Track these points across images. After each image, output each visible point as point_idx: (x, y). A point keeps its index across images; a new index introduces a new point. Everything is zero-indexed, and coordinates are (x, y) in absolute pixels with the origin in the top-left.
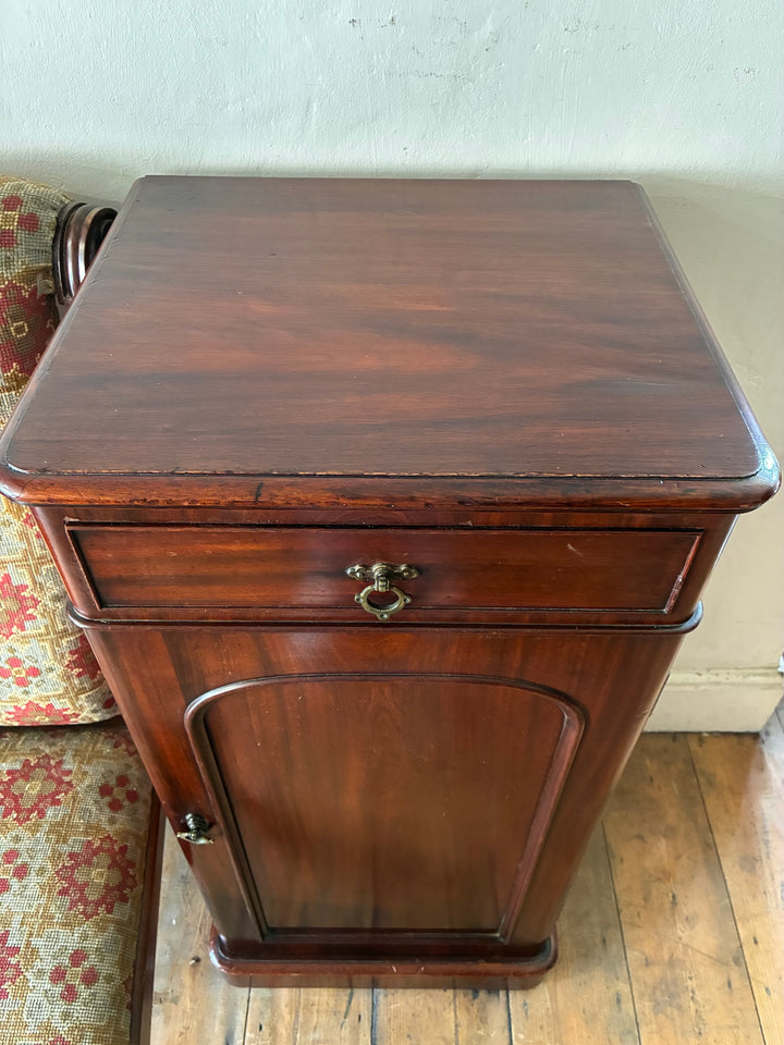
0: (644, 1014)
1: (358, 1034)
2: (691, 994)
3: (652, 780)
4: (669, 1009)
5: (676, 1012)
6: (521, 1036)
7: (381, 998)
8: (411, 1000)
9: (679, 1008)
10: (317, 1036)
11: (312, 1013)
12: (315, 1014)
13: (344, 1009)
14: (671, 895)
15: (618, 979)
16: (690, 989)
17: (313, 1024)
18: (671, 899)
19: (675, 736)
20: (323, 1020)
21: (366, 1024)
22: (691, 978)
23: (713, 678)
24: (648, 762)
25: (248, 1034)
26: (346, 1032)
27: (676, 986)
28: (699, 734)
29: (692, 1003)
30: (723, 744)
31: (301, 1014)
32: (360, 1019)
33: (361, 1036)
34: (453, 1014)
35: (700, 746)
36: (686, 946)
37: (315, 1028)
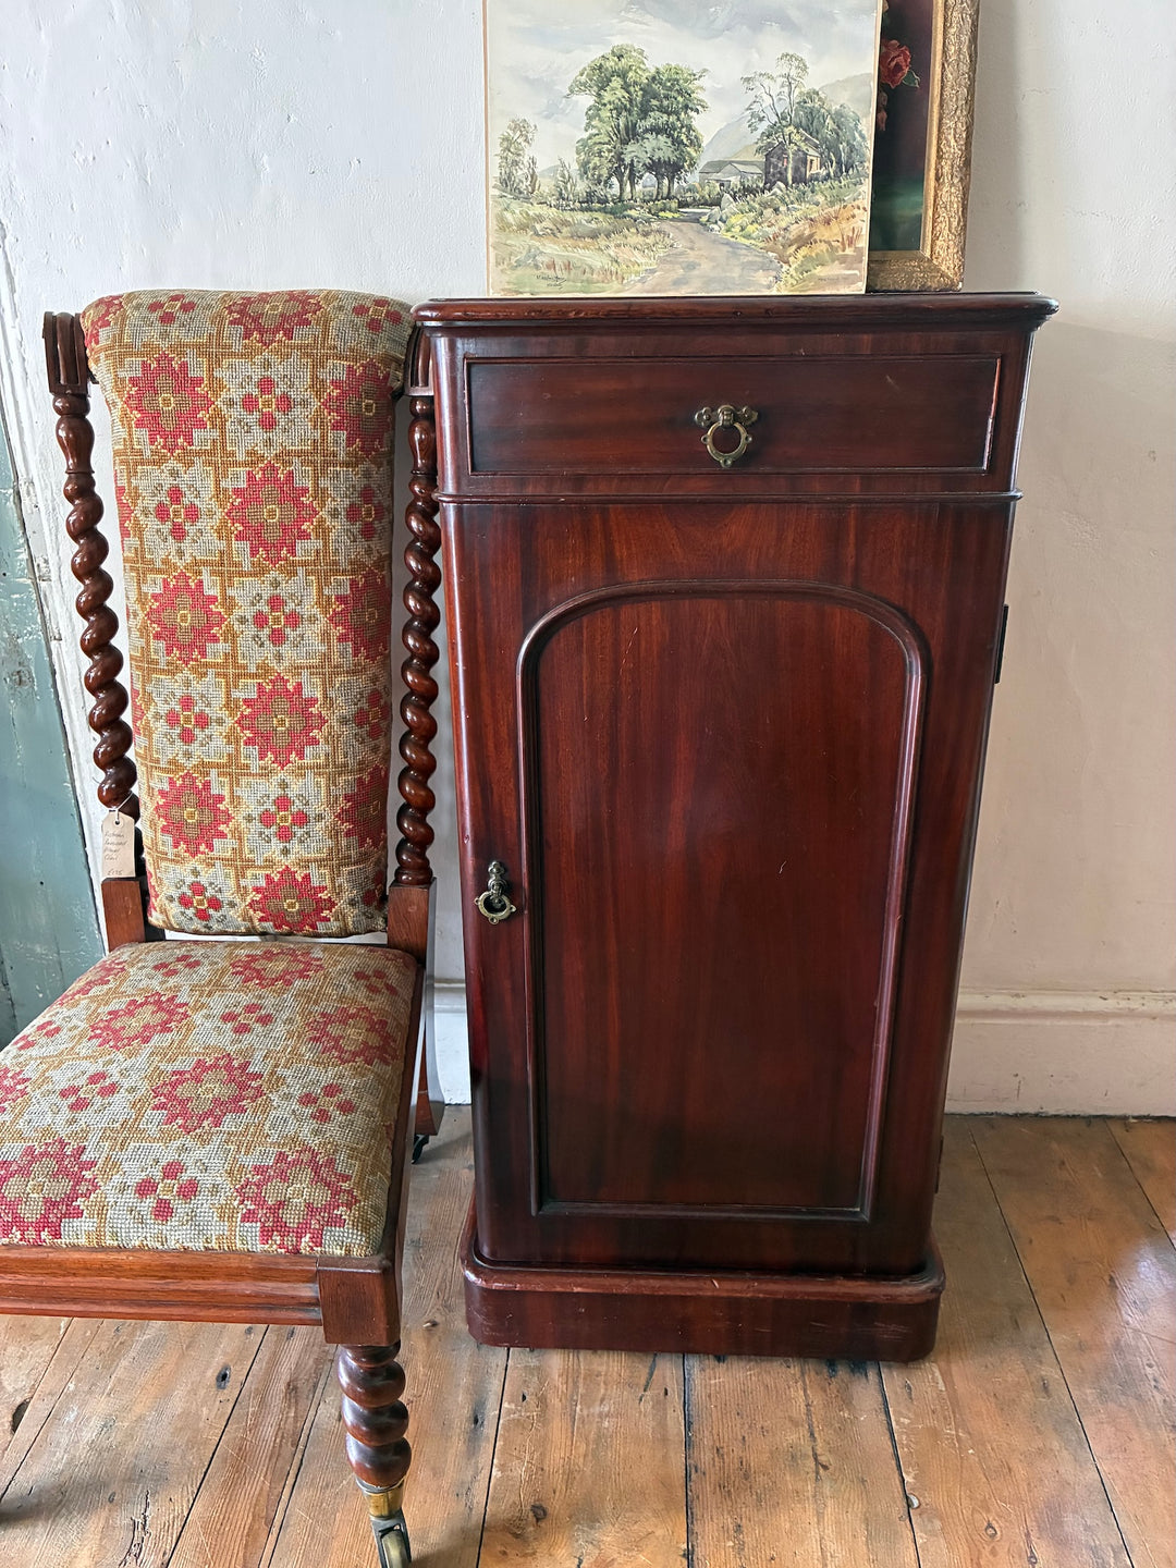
0: (1086, 1402)
1: (665, 1409)
2: (1153, 1383)
3: (1063, 1163)
4: (1122, 1398)
5: (1133, 1402)
6: (907, 1421)
7: (696, 1371)
8: (740, 1375)
9: (1139, 1397)
10: (606, 1409)
11: (599, 1385)
12: (602, 1384)
13: (643, 1381)
14: (1107, 1278)
15: (1041, 1362)
16: (1150, 1377)
17: (600, 1396)
18: (1108, 1282)
19: (1090, 1120)
20: (614, 1391)
21: (675, 1399)
22: (1150, 1366)
23: (1123, 1004)
24: (1054, 1146)
25: (505, 1405)
26: (646, 1406)
27: (1129, 1373)
28: (1124, 1118)
29: (1155, 1393)
30: (1158, 1130)
31: (581, 1385)
32: (666, 1394)
33: (670, 1411)
34: (802, 1393)
35: (1127, 1131)
36: (1136, 1331)
37: (602, 1400)
